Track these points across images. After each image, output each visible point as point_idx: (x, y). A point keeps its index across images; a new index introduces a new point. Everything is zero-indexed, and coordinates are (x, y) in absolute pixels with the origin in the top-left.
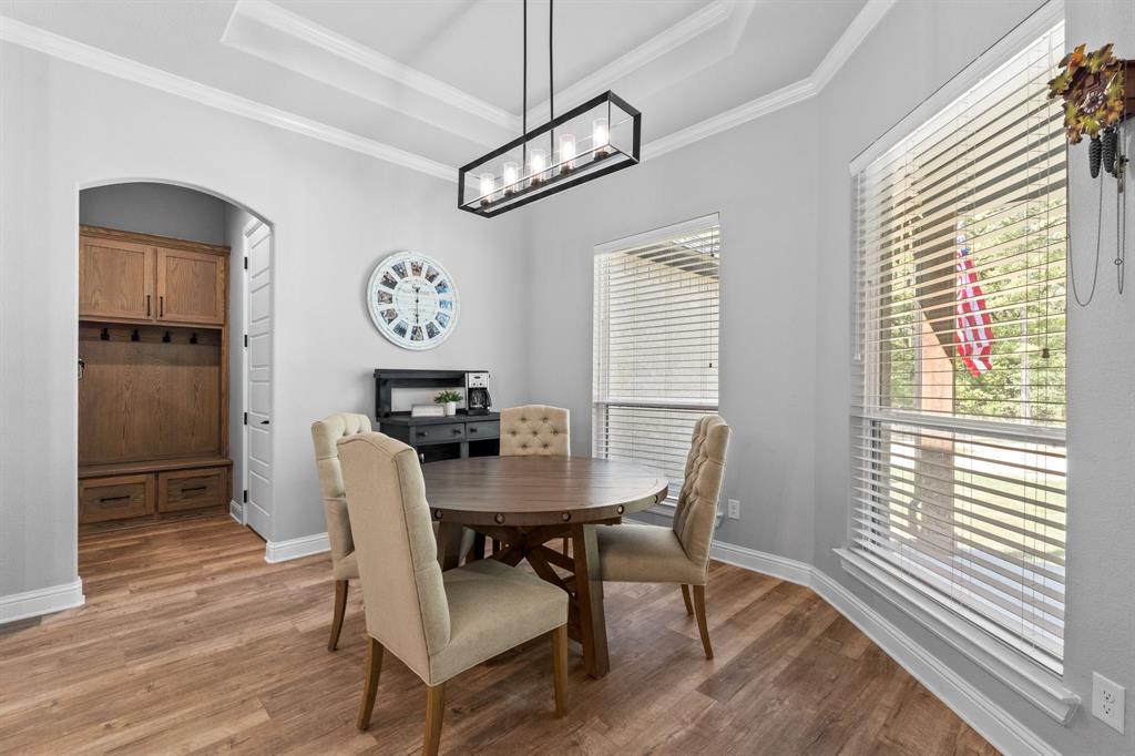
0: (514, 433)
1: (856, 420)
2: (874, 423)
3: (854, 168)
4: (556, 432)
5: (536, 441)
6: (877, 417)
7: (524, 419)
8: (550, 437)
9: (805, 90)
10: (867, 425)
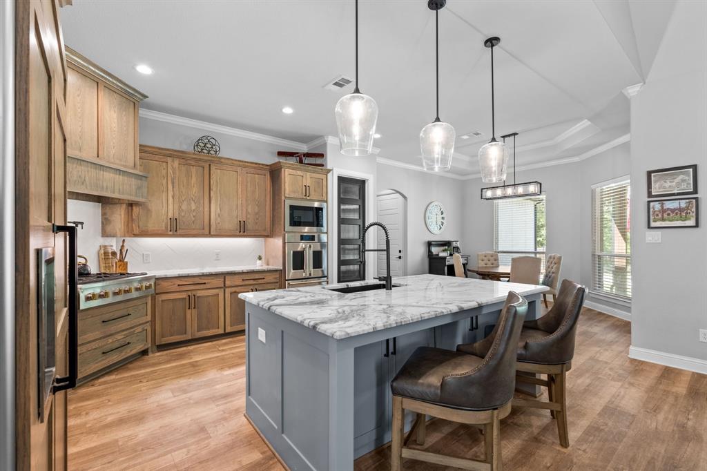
0: (483, 260)
1: (594, 255)
2: (599, 256)
3: (593, 187)
4: (495, 260)
5: (489, 263)
6: (600, 254)
7: (485, 256)
8: (494, 262)
9: (576, 159)
10: (596, 256)
